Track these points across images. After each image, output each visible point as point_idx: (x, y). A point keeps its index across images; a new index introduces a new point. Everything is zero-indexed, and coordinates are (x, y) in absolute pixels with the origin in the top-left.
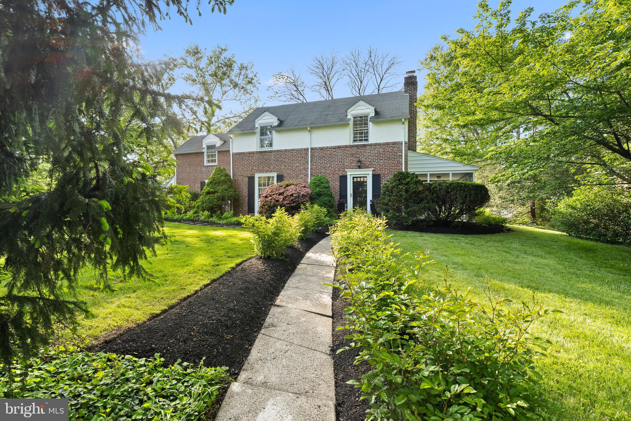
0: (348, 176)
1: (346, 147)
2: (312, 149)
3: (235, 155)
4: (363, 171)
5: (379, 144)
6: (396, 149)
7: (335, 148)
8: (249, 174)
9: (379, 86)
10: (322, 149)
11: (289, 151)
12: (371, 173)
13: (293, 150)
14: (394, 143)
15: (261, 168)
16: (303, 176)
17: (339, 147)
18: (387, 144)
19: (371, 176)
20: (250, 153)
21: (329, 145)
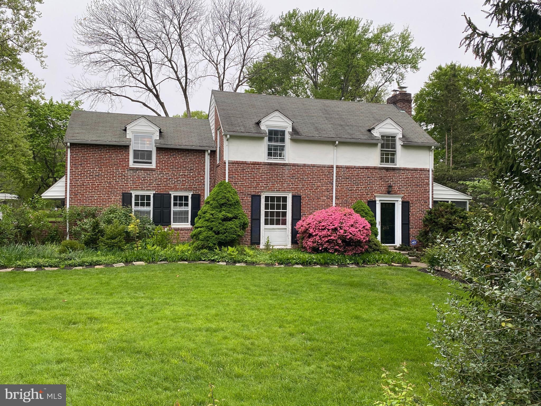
0: (377, 202)
1: (375, 168)
2: (337, 167)
3: (232, 163)
4: (391, 197)
5: (408, 170)
6: (423, 176)
7: (362, 168)
8: (253, 191)
9: (245, 55)
10: (347, 168)
11: (309, 166)
12: (400, 200)
13: (314, 166)
14: (421, 170)
15: (270, 185)
16: (325, 198)
17: (367, 168)
18: (416, 170)
19: (401, 203)
20: (254, 164)
21: (357, 164)
